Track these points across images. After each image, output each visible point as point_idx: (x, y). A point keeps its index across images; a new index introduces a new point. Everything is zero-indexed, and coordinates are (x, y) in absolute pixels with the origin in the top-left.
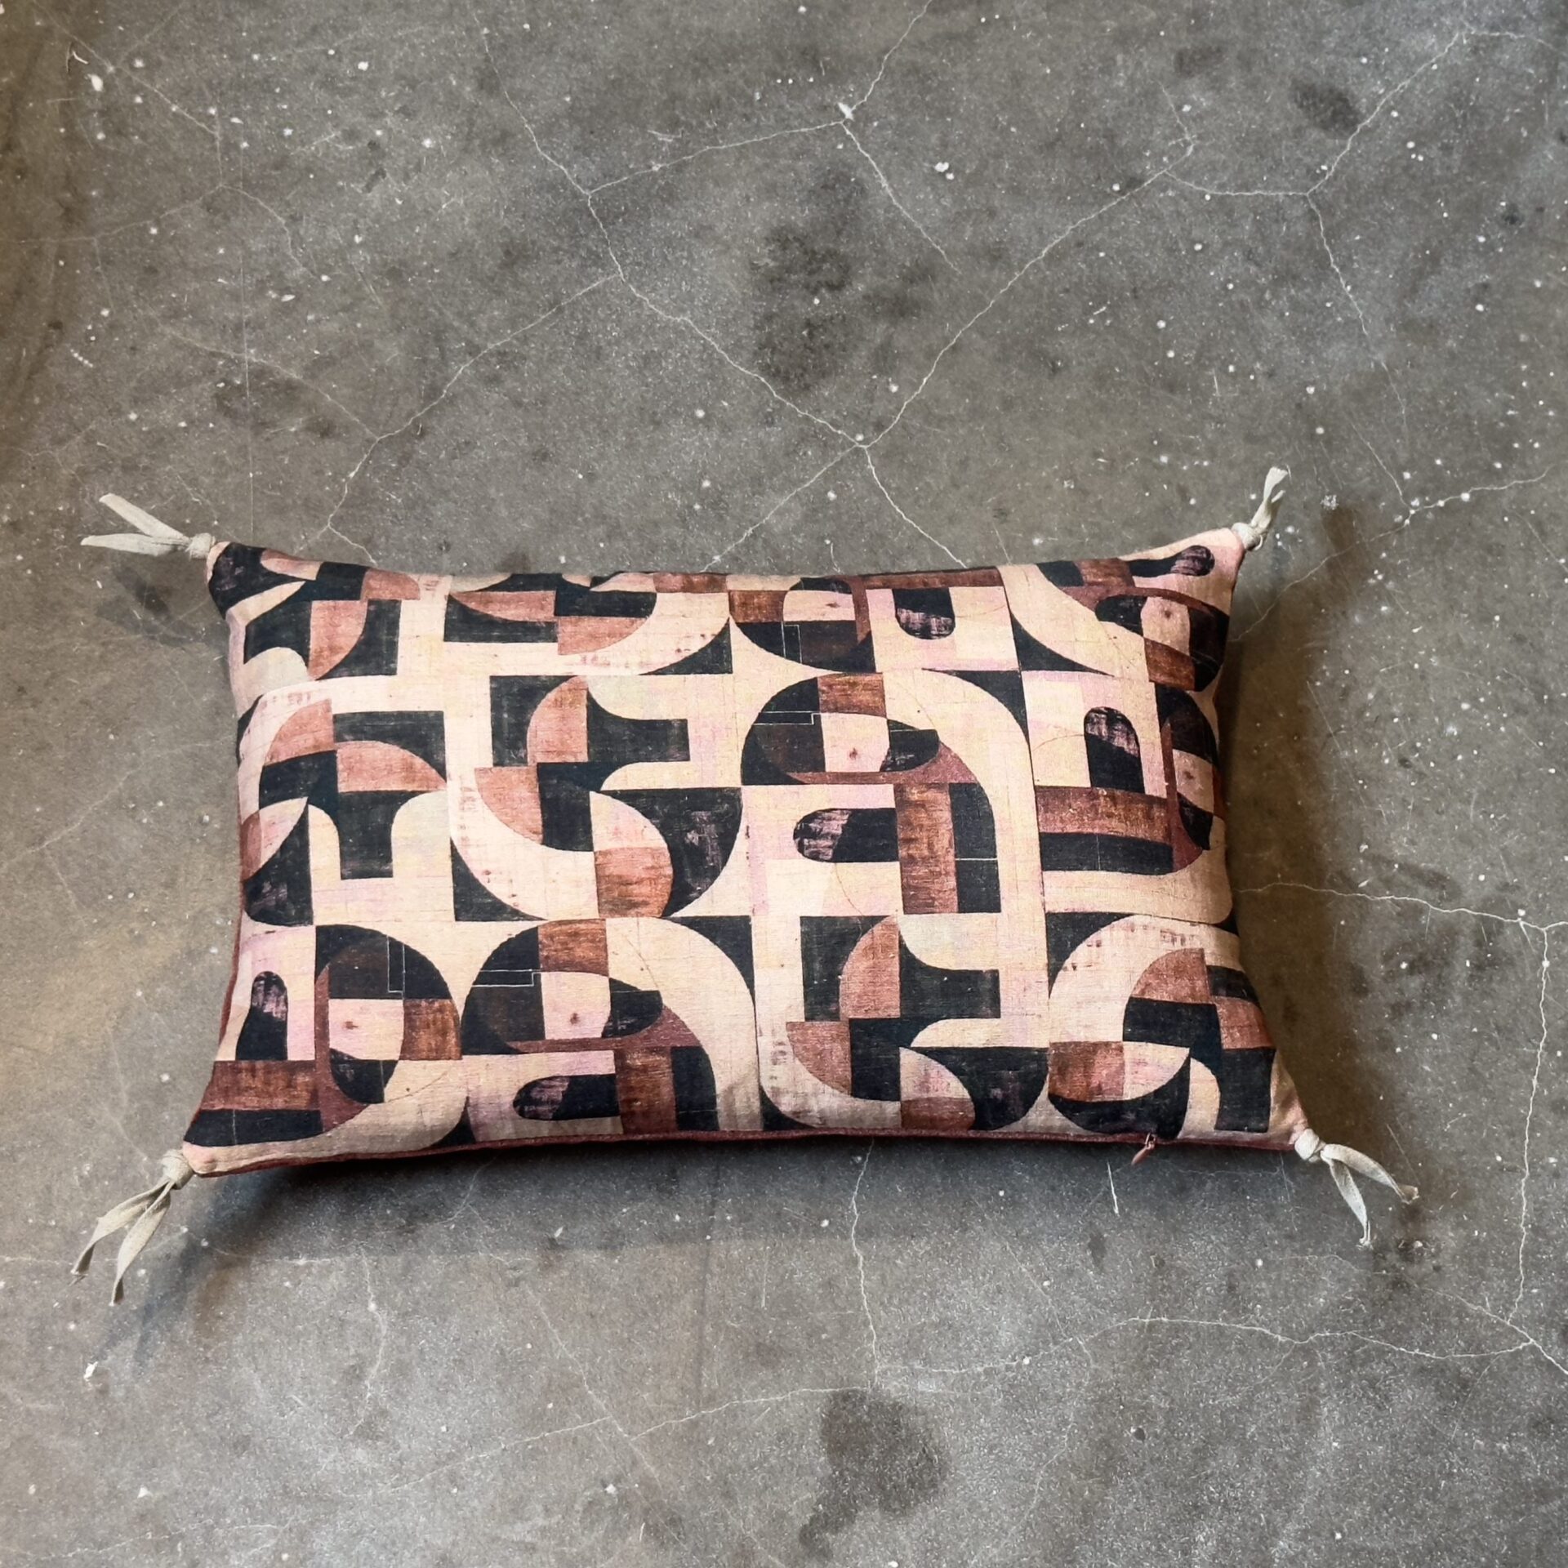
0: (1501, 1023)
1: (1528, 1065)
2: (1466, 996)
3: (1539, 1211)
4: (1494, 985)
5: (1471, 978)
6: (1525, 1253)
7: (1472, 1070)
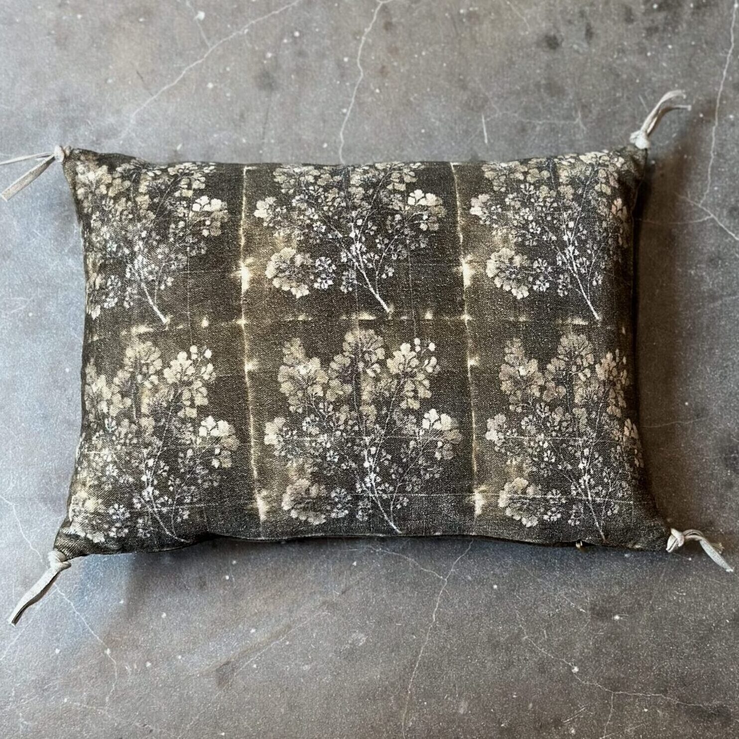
0: (709, 39)
1: (721, 63)
2: (689, 24)
3: (722, 145)
4: (706, 18)
5: (693, 14)
6: (713, 167)
7: (690, 65)
